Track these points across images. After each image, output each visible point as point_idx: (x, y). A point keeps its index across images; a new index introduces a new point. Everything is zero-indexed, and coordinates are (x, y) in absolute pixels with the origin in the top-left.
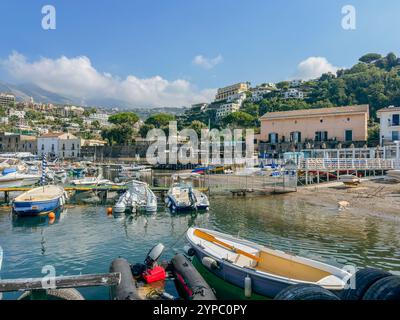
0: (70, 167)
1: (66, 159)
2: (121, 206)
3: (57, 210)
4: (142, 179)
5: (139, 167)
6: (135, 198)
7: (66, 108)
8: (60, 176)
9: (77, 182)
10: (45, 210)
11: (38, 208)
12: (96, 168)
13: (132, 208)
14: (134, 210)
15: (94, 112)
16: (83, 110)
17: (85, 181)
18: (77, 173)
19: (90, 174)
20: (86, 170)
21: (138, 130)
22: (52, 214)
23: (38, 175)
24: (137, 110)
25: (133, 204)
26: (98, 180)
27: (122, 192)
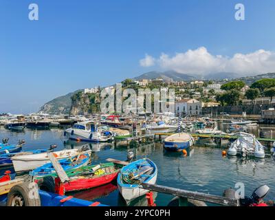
0: (195, 121)
1: (193, 116)
2: (233, 150)
3: (188, 149)
4: (248, 131)
5: (245, 122)
6: (244, 145)
7: (192, 83)
8: (189, 127)
9: (200, 131)
10: (181, 148)
11: (177, 146)
12: (212, 122)
13: (242, 153)
14: (244, 155)
15: (210, 83)
16: (202, 82)
17: (206, 131)
18: (200, 125)
19: (209, 126)
20: (205, 123)
21: (244, 93)
22: (185, 151)
23: (176, 126)
24: (243, 79)
25: (243, 150)
26: (215, 131)
27: (232, 140)
